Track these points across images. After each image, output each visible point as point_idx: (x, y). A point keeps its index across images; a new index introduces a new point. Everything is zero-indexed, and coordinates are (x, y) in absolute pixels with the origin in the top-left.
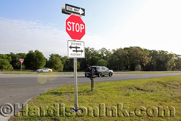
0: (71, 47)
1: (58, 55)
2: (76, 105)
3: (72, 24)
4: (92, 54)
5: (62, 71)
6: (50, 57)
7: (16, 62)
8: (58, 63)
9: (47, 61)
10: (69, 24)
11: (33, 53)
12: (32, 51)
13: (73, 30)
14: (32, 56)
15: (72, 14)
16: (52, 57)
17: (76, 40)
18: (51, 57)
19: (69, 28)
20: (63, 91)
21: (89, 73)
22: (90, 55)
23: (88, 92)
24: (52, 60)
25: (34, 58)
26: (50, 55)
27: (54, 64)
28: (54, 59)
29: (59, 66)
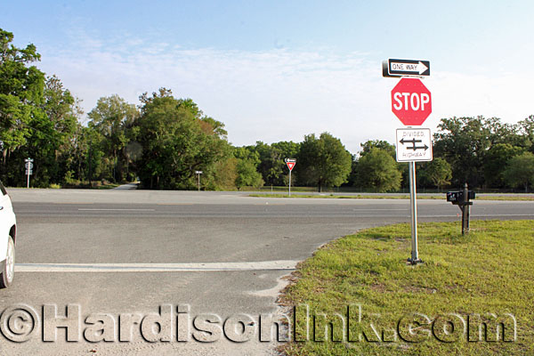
0: (402, 141)
1: (385, 142)
2: (413, 253)
3: (403, 96)
4: (493, 138)
5: (397, 189)
6: (362, 149)
7: (272, 167)
8: (386, 167)
9: (353, 163)
10: (398, 96)
11: (316, 142)
12: (313, 135)
13: (407, 108)
14: (313, 150)
15: (404, 76)
16: (368, 151)
17: (414, 127)
18: (367, 149)
19: (398, 105)
20: (394, 234)
21: (456, 194)
22: (485, 139)
23: (452, 238)
24: (369, 158)
25: (320, 154)
26: (362, 145)
27: (374, 170)
28: (375, 156)
29: (389, 176)
